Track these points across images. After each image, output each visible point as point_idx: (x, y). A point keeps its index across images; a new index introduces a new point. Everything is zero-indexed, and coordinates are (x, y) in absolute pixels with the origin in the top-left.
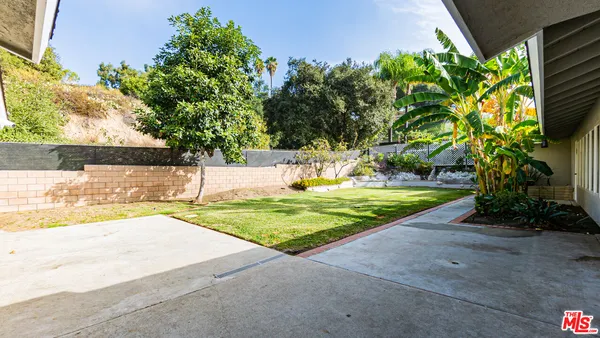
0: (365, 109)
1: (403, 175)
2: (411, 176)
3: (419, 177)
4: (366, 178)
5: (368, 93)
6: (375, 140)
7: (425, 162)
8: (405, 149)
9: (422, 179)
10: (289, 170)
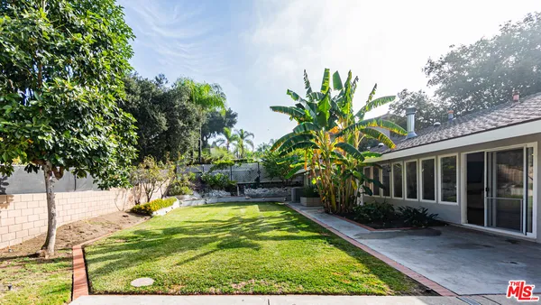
0: (183, 128)
1: (215, 193)
2: (223, 193)
3: (229, 194)
4: (187, 197)
5: (185, 113)
6: (182, 161)
7: (232, 180)
8: (212, 169)
9: (232, 195)
10: (121, 192)
